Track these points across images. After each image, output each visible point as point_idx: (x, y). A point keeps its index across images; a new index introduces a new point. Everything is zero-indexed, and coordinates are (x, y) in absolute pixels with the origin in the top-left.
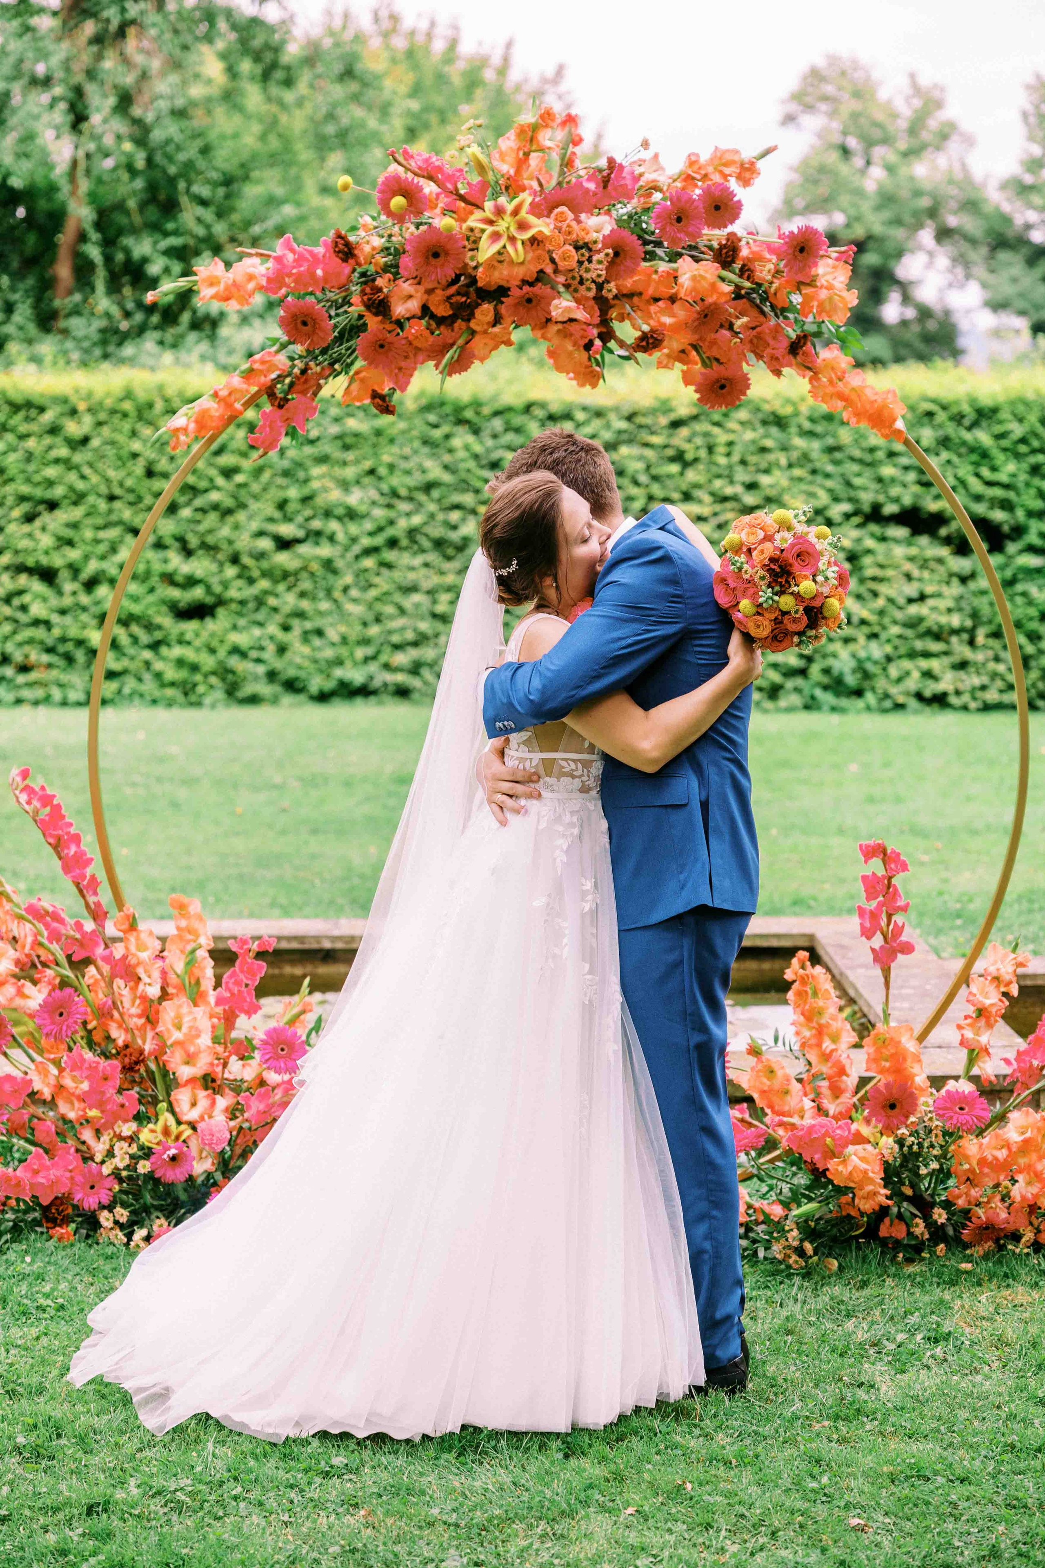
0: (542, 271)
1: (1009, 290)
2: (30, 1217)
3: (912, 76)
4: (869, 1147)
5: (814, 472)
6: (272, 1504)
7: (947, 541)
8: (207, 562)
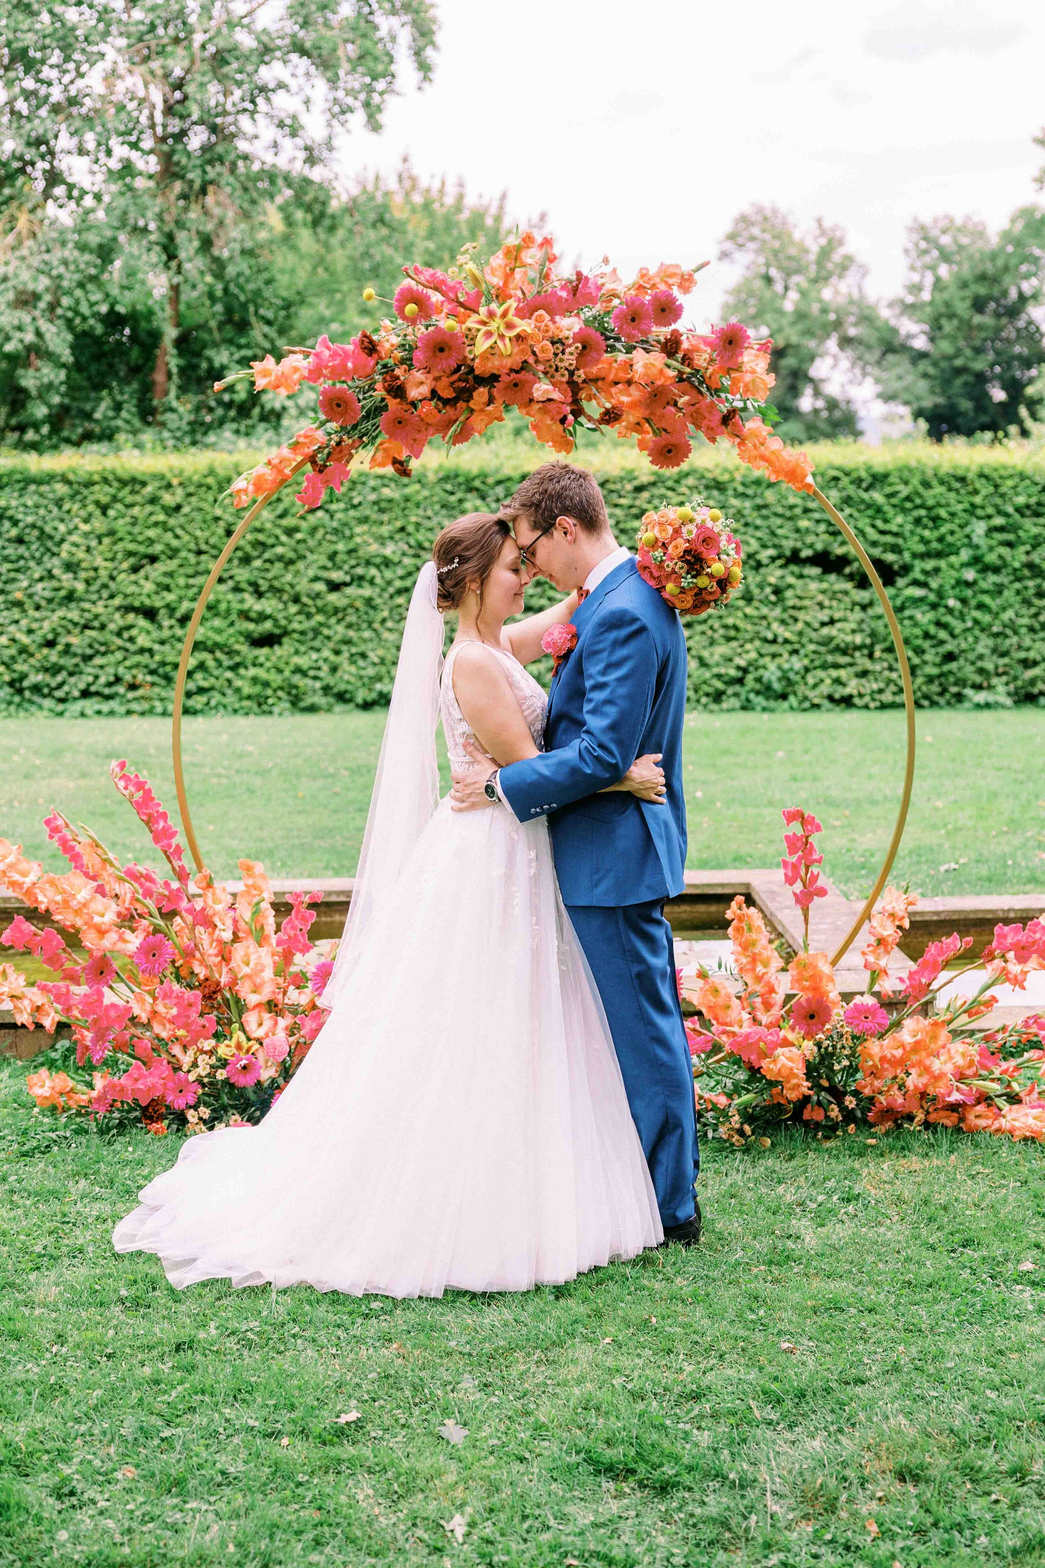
0: (525, 362)
1: (897, 385)
2: (132, 1115)
3: (819, 221)
4: (794, 1049)
5: (746, 525)
6: (323, 1340)
7: (851, 577)
8: (274, 602)
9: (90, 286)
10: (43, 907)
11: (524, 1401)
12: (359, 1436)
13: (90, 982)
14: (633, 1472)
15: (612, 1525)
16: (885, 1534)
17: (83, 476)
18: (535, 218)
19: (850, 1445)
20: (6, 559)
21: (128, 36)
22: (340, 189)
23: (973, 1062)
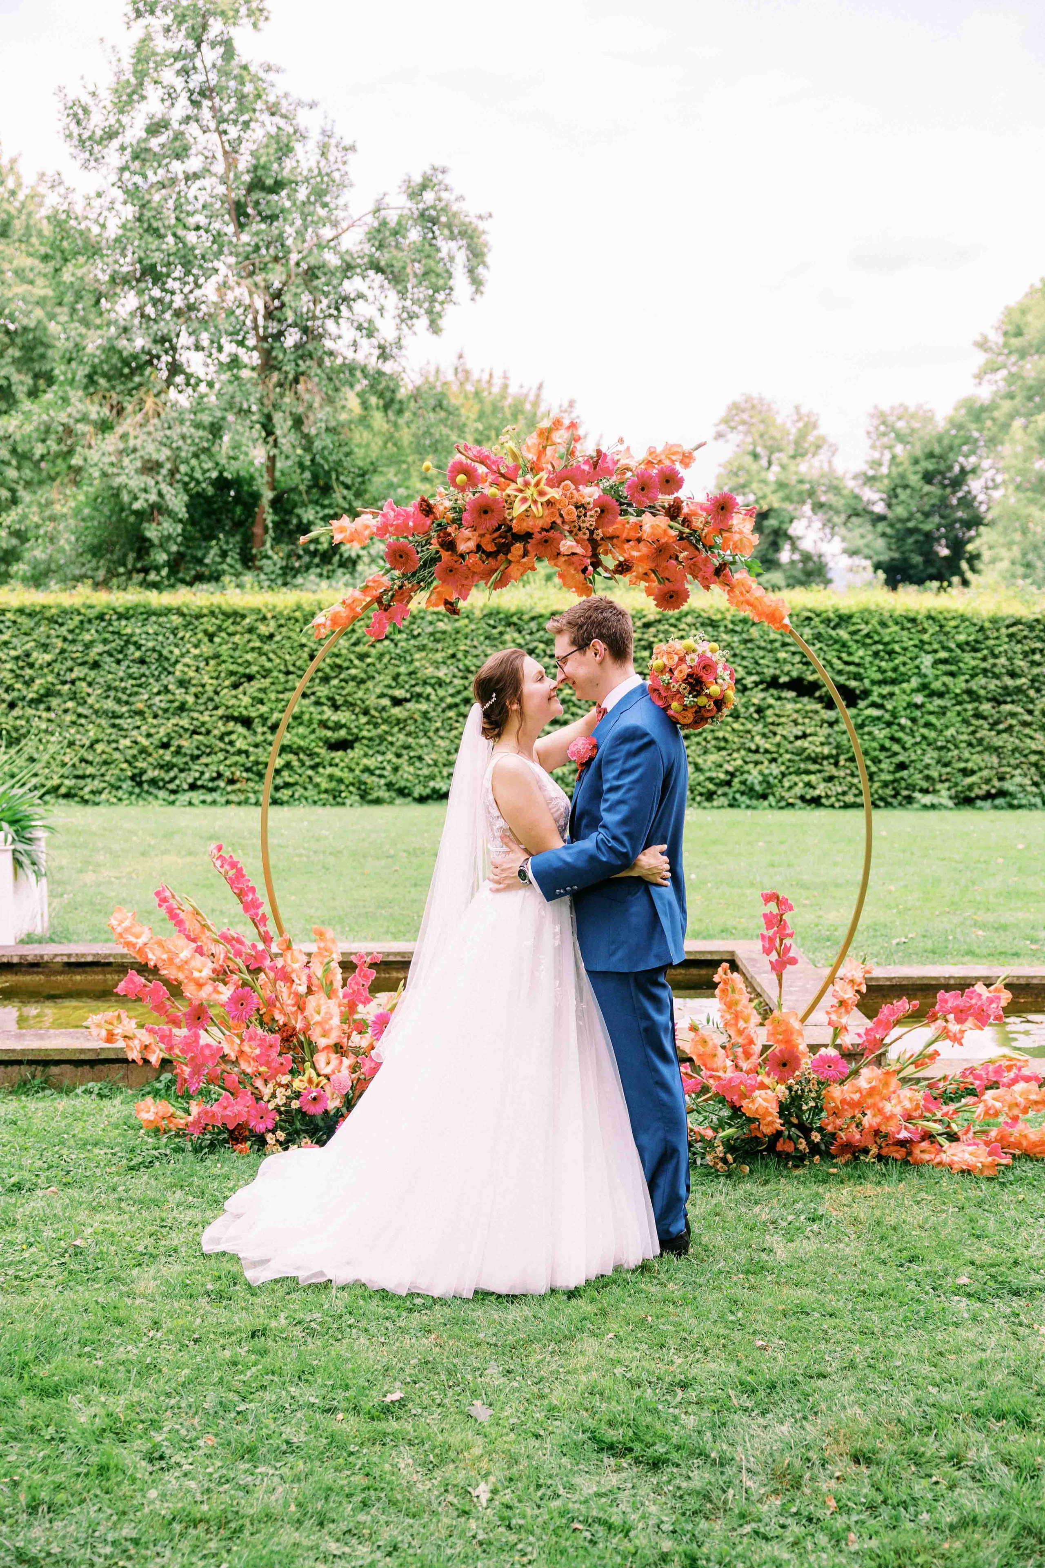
0: (553, 522)
1: (861, 543)
2: (221, 1137)
3: (797, 408)
4: (769, 1091)
5: (735, 655)
6: (373, 1330)
7: (820, 699)
8: (348, 714)
9: (202, 457)
10: (152, 963)
11: (541, 1386)
12: (401, 1413)
13: (189, 1026)
14: (631, 1450)
15: (611, 1495)
16: (842, 1509)
17: (195, 610)
18: (566, 404)
19: (812, 1431)
20: (131, 676)
21: (237, 255)
22: (406, 379)
23: (918, 1106)
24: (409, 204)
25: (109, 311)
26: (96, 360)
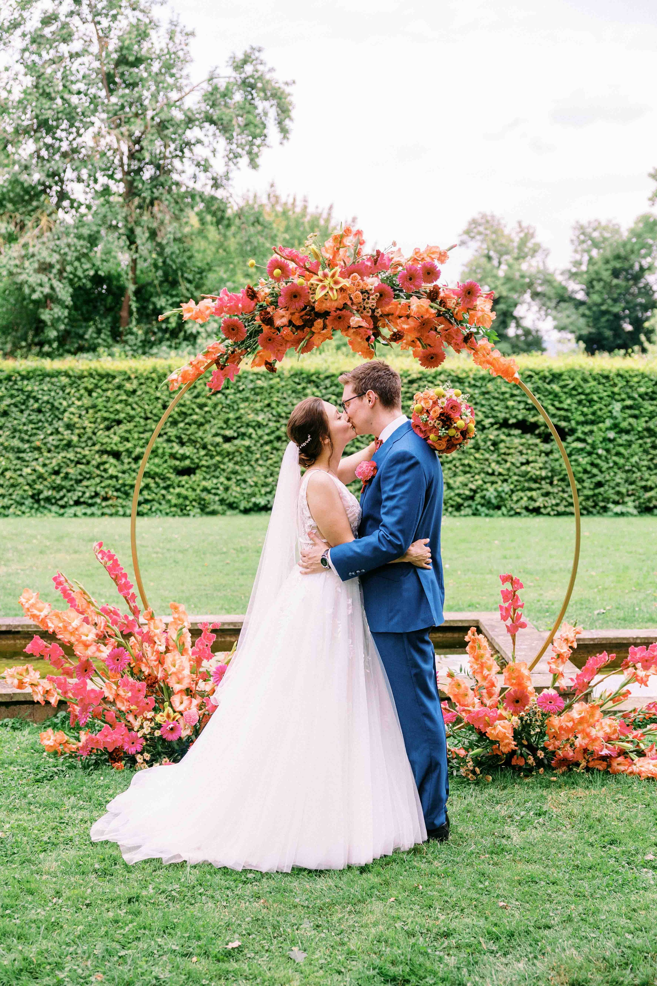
0: (345, 304)
1: (567, 321)
2: (103, 758)
3: (520, 223)
4: (506, 721)
5: (476, 404)
6: (218, 897)
7: (539, 436)
8: (191, 448)
9: (83, 260)
10: (51, 630)
11: (342, 936)
12: (240, 957)
13: (78, 676)
14: (408, 981)
17: (78, 372)
18: (350, 220)
19: (541, 967)
20: (31, 422)
21: (108, 112)
22: (233, 203)
23: (615, 731)
24: (234, 74)
25: (14, 154)
26: (5, 190)
